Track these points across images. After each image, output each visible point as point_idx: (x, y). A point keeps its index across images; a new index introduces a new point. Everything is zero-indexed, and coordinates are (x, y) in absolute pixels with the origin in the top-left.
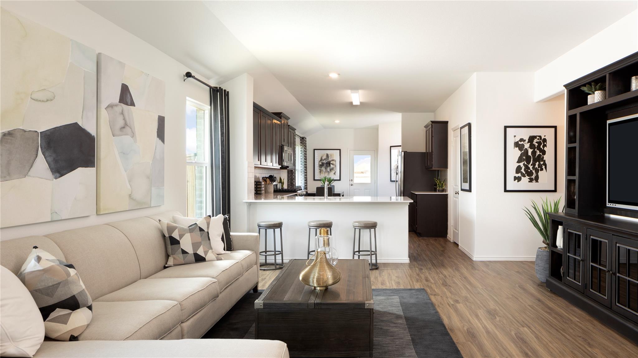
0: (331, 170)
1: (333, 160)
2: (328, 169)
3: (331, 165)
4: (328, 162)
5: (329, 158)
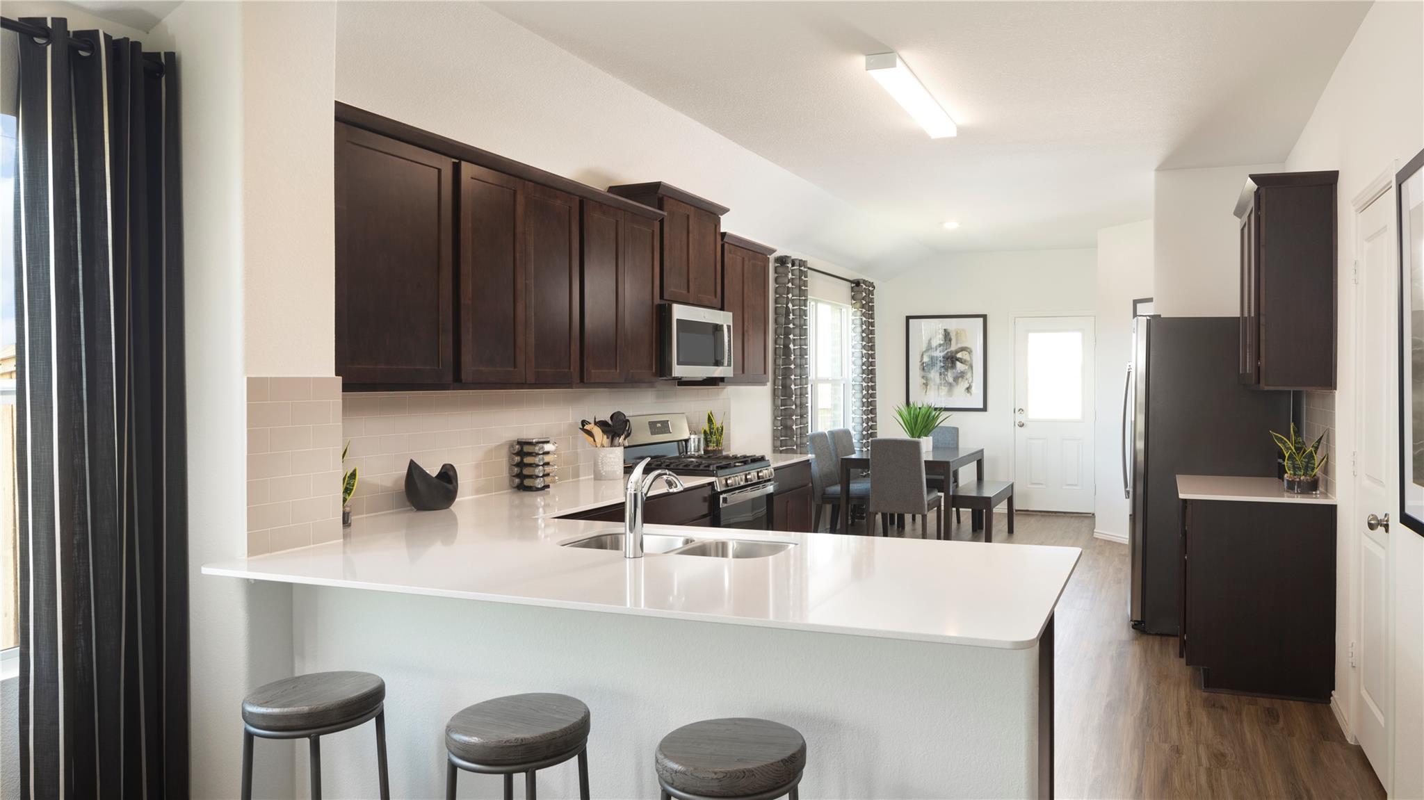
0: (956, 379)
1: (963, 349)
2: (950, 377)
3: (958, 364)
4: (949, 354)
5: (952, 342)
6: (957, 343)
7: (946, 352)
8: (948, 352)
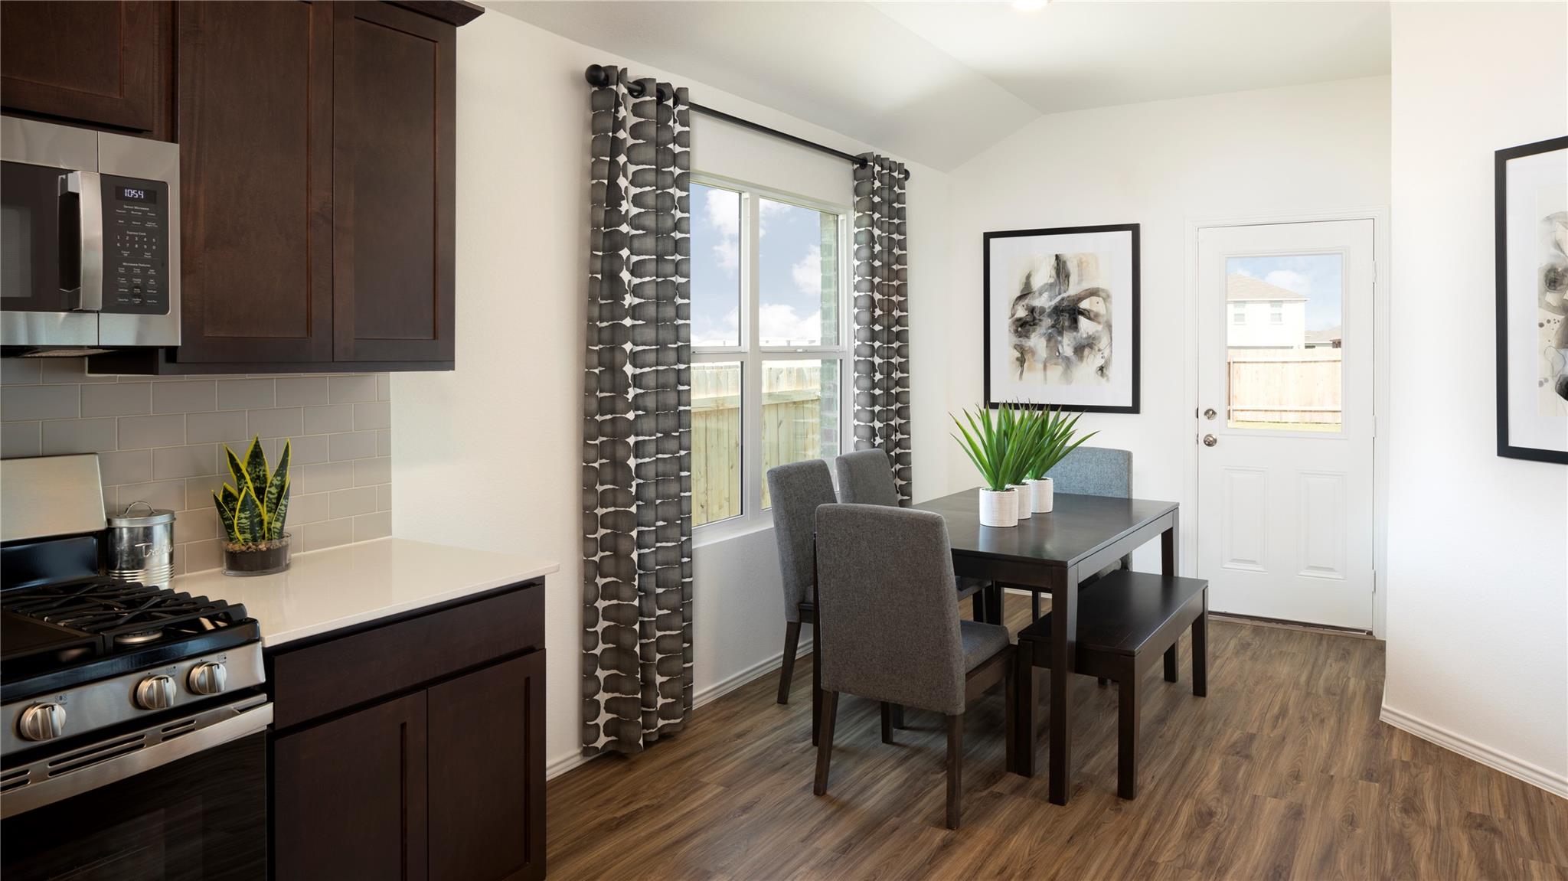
1: (1093, 292)
2: (1067, 345)
3: (1083, 322)
4: (1065, 303)
5: (1072, 279)
6: (1080, 281)
7: (1059, 298)
8: (1063, 299)
